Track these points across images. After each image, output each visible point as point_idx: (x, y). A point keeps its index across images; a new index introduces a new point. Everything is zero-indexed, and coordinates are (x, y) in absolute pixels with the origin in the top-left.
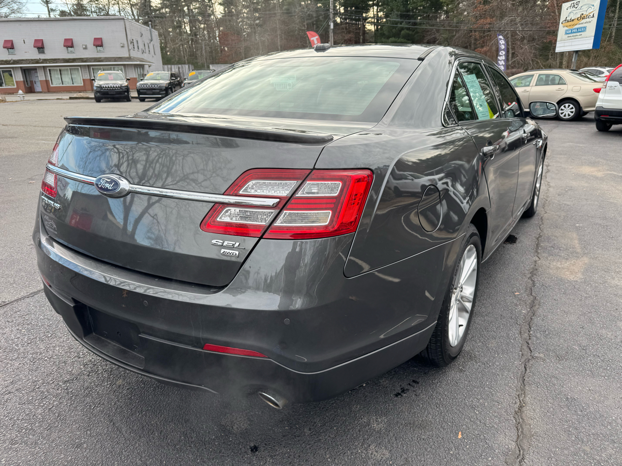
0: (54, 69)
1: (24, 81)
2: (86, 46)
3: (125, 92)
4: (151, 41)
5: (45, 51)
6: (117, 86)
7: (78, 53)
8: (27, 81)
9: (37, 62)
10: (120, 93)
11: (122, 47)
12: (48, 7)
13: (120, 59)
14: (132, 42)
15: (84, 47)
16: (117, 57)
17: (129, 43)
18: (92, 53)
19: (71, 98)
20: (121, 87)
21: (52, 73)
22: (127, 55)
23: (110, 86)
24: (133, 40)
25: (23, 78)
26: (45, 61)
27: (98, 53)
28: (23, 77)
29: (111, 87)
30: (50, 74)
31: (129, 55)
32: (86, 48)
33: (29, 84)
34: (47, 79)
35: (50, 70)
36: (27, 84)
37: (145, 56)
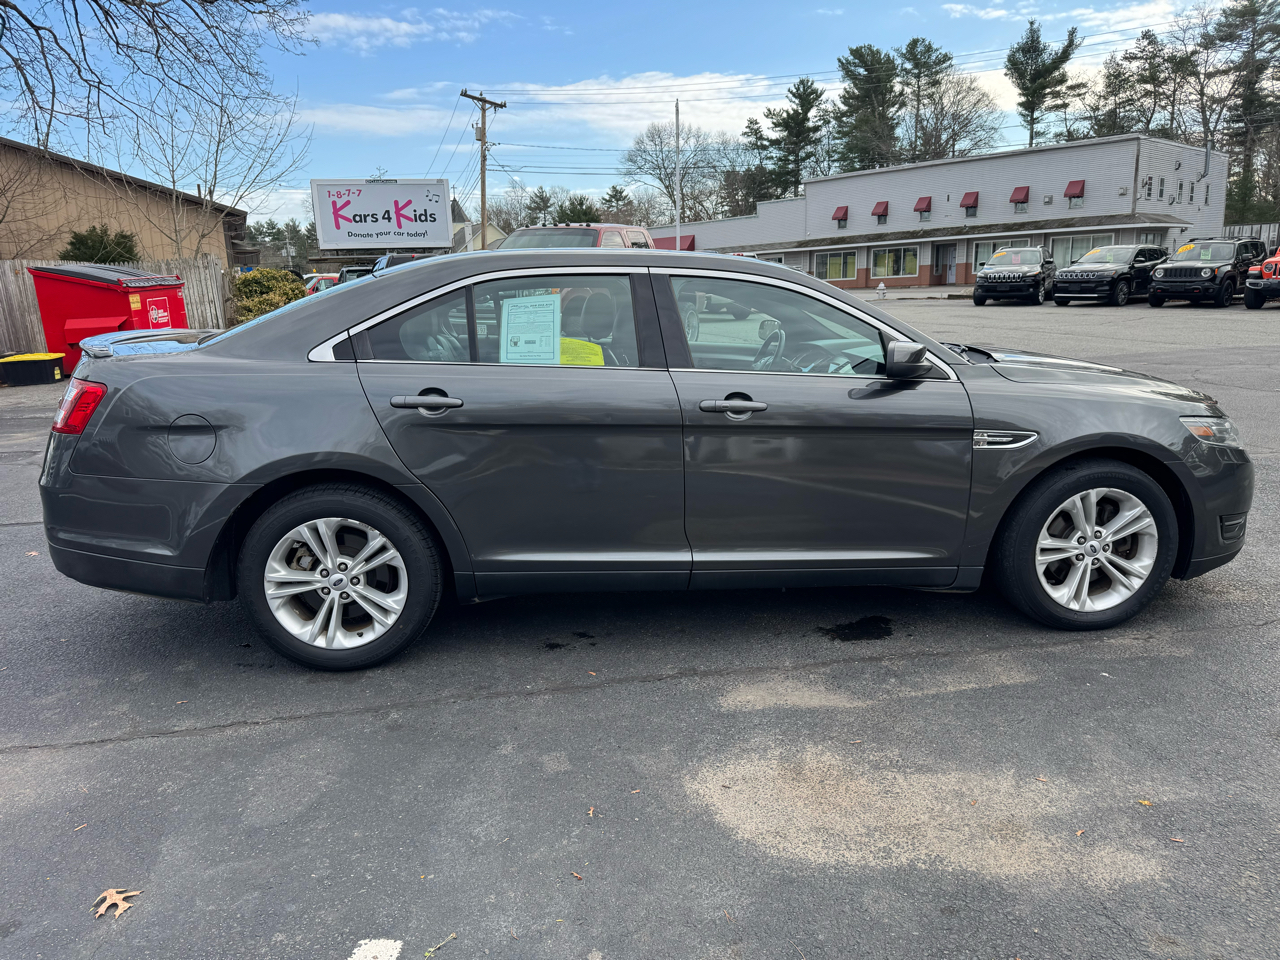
0: (985, 244)
1: (932, 266)
2: (1051, 198)
3: (1030, 286)
4: (1203, 176)
5: (978, 213)
6: (1017, 275)
7: (1036, 212)
8: (937, 266)
9: (959, 231)
10: (1019, 289)
11: (1122, 194)
12: (1032, 129)
13: (1112, 219)
14: (1148, 184)
15: (1047, 200)
16: (1106, 216)
17: (1140, 185)
18: (1060, 210)
19: (951, 297)
20: (1024, 277)
21: (979, 250)
22: (1128, 211)
23: (1002, 276)
24: (1150, 178)
25: (932, 261)
26: (973, 229)
27: (1071, 211)
28: (932, 258)
29: (1004, 278)
30: (977, 252)
31: (1134, 210)
32: (1049, 202)
33: (940, 271)
34: (970, 262)
35: (977, 246)
36: (937, 270)
37: (1176, 211)
